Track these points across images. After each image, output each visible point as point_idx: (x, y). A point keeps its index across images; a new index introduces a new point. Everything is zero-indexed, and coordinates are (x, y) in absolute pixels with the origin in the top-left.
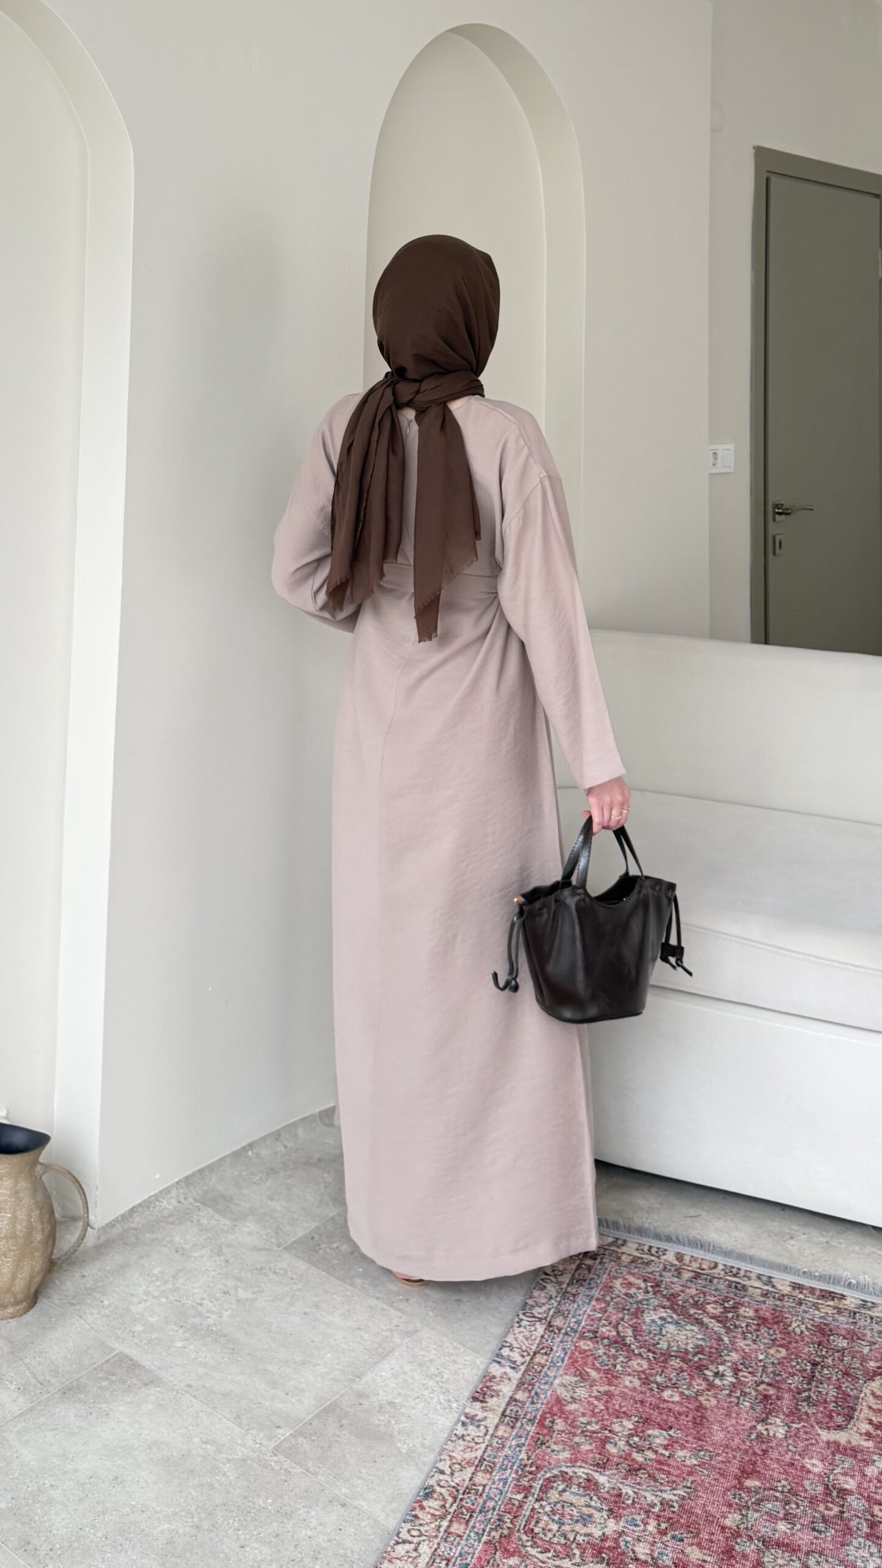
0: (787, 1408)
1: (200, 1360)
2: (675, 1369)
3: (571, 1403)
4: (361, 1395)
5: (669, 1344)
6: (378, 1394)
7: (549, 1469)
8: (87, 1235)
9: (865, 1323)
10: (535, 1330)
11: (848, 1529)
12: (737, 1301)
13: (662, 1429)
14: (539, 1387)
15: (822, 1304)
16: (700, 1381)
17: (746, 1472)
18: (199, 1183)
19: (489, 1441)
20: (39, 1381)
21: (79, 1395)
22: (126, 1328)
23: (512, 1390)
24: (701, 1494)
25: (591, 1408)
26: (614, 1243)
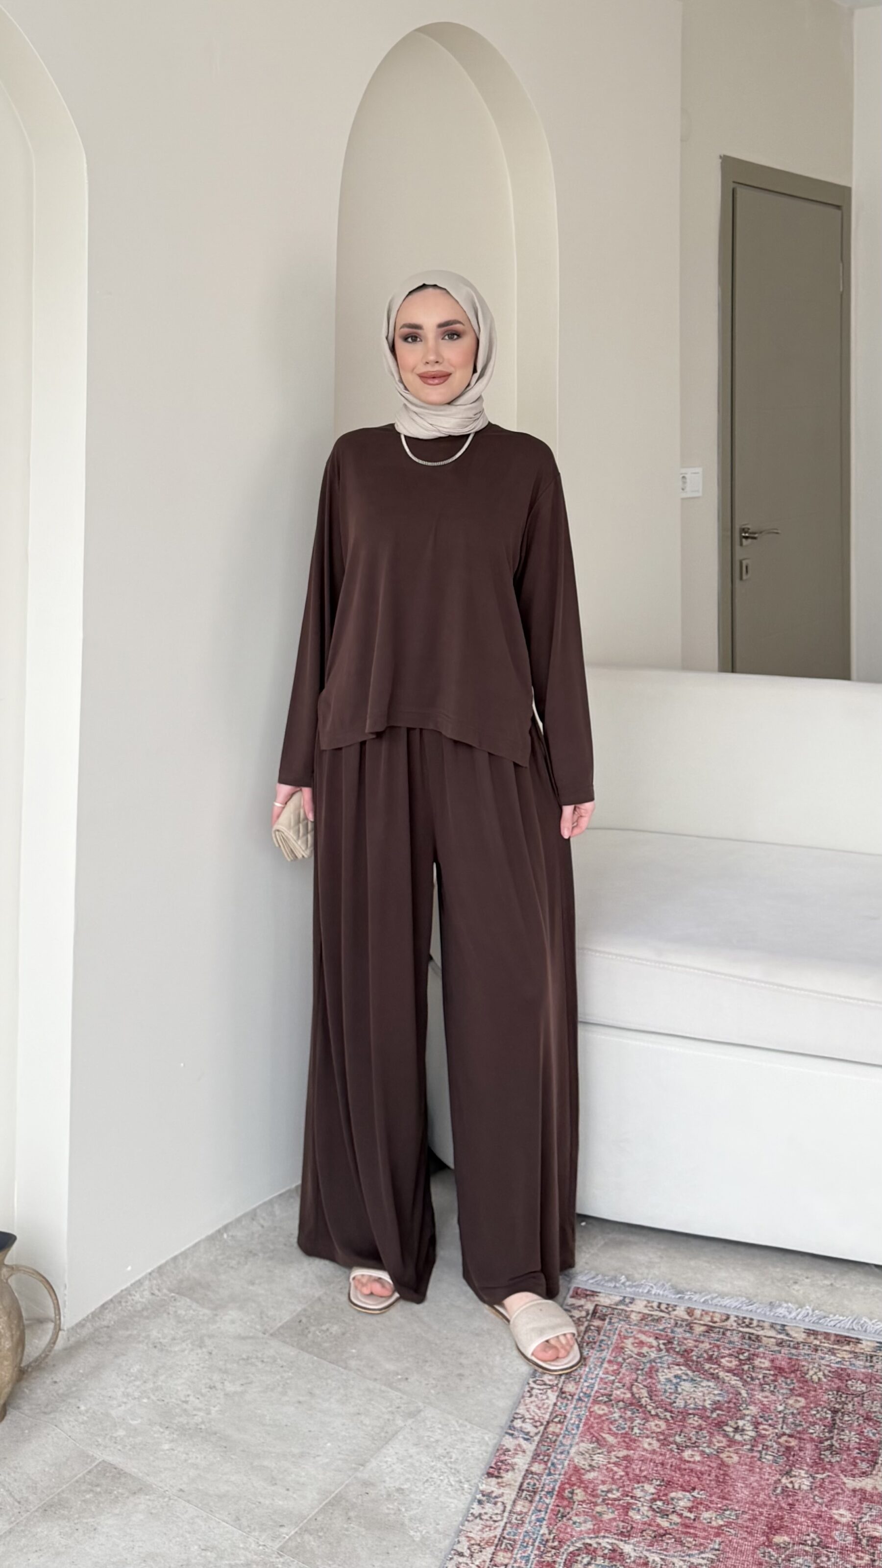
0: (810, 1459)
1: (189, 1461)
2: (694, 1428)
3: (588, 1471)
4: (366, 1484)
5: (686, 1402)
6: (385, 1482)
7: (572, 1543)
10: (548, 1398)
12: (752, 1352)
13: (685, 1490)
14: (555, 1458)
15: (839, 1349)
16: (721, 1438)
17: (773, 1529)
18: (173, 1273)
19: (508, 1518)
21: (60, 1512)
23: (528, 1462)
24: (730, 1555)
25: (611, 1475)
26: (622, 1302)
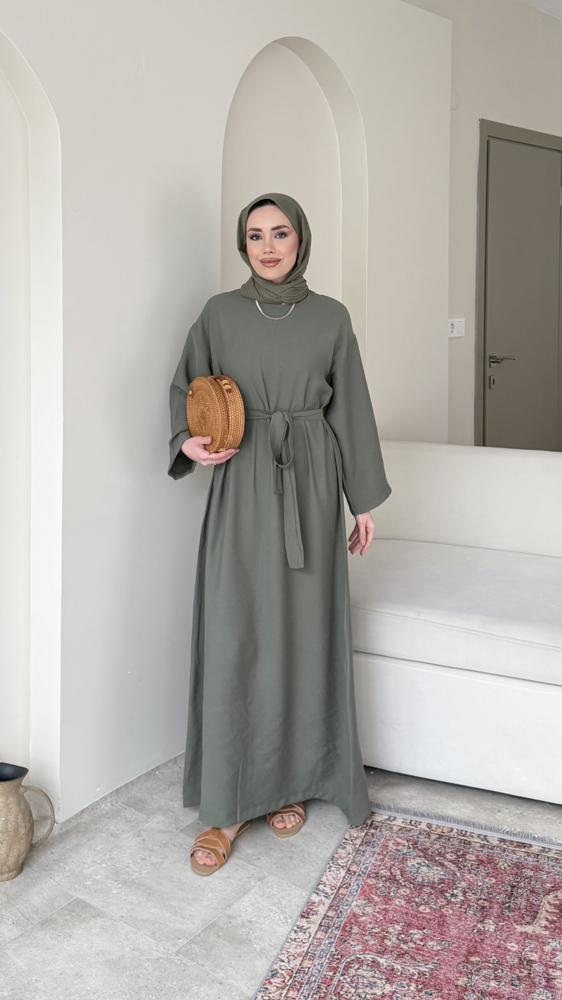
0: (496, 914)
1: (127, 900)
2: (427, 893)
3: (362, 916)
4: (230, 917)
5: (423, 879)
6: (241, 916)
7: (349, 956)
8: (54, 828)
9: (544, 861)
10: (340, 873)
11: (533, 983)
12: (465, 851)
13: (419, 929)
14: (342, 908)
15: (518, 851)
16: (442, 900)
17: (470, 953)
18: (125, 793)
19: (311, 941)
20: (26, 918)
21: (52, 925)
22: (80, 883)
23: (326, 910)
24: (443, 967)
25: (375, 919)
26: (388, 819)
